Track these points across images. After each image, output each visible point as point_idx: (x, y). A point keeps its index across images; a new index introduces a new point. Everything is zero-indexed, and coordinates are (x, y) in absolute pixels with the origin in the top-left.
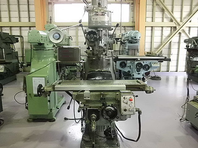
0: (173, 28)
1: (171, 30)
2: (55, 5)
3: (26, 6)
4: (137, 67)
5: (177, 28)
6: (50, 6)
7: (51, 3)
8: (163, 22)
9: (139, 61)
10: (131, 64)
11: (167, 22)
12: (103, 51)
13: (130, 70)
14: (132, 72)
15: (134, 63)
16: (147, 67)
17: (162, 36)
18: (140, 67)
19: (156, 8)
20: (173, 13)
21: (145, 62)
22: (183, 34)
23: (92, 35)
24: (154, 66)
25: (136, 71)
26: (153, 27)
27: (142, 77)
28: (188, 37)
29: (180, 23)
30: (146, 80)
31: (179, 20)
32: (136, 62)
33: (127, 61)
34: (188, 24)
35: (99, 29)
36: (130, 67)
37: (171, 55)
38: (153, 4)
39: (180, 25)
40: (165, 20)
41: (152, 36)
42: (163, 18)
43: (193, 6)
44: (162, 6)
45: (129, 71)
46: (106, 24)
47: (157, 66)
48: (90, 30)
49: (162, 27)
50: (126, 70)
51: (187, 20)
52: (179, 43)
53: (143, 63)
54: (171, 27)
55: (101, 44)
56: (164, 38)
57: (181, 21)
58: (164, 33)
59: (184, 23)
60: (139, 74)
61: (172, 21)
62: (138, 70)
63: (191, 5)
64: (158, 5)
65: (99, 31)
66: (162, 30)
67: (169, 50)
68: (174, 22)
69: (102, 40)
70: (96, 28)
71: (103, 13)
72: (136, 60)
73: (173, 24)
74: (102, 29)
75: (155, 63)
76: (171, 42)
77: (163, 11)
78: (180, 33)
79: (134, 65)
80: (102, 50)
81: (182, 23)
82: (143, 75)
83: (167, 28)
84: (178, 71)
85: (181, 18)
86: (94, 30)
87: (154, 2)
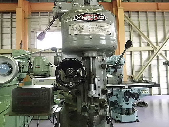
0: (150, 51)
1: (149, 54)
2: (37, 33)
3: (9, 35)
4: (125, 96)
5: (155, 52)
6: (33, 34)
7: (34, 31)
8: (141, 46)
9: (127, 88)
10: (117, 93)
11: (144, 47)
12: (98, 108)
13: (117, 99)
14: (120, 102)
15: (121, 91)
16: (136, 96)
17: (141, 60)
18: (128, 95)
19: (133, 35)
20: (149, 38)
21: (133, 90)
22: (160, 58)
23: (71, 70)
24: (143, 93)
25: (124, 101)
26: (132, 52)
27: (132, 108)
28: (166, 59)
29: (157, 47)
30: (135, 110)
31: (155, 44)
32: (124, 91)
33: (113, 89)
34: (164, 48)
35: (87, 55)
36: (117, 95)
37: (152, 78)
38: (129, 31)
39: (157, 49)
40: (142, 44)
41: (131, 60)
42: (140, 43)
43: (166, 32)
44: (138, 32)
45: (116, 101)
46: (104, 42)
47: (147, 93)
48: (66, 57)
49: (140, 51)
50: (113, 99)
51: (163, 44)
52: (158, 65)
53: (132, 90)
54: (149, 51)
55: (94, 92)
56: (143, 61)
57: (157, 45)
58: (142, 57)
59: (160, 47)
60: (128, 104)
61: (148, 45)
62: (127, 100)
63: (164, 31)
64: (135, 31)
65: (89, 58)
66: (141, 54)
67: (149, 73)
68: (151, 46)
69: (96, 79)
70: (81, 51)
71: (97, 15)
72: (124, 87)
73: (150, 48)
74: (94, 55)
75: (144, 90)
76: (150, 64)
77: (139, 36)
78: (158, 56)
79: (121, 94)
80: (97, 106)
81: (159, 47)
82: (132, 105)
83: (145, 52)
84: (161, 94)
85: (157, 42)
86: (75, 57)
87: (131, 29)
